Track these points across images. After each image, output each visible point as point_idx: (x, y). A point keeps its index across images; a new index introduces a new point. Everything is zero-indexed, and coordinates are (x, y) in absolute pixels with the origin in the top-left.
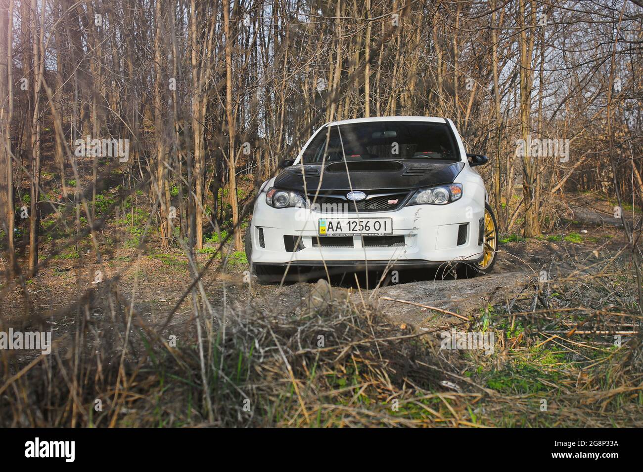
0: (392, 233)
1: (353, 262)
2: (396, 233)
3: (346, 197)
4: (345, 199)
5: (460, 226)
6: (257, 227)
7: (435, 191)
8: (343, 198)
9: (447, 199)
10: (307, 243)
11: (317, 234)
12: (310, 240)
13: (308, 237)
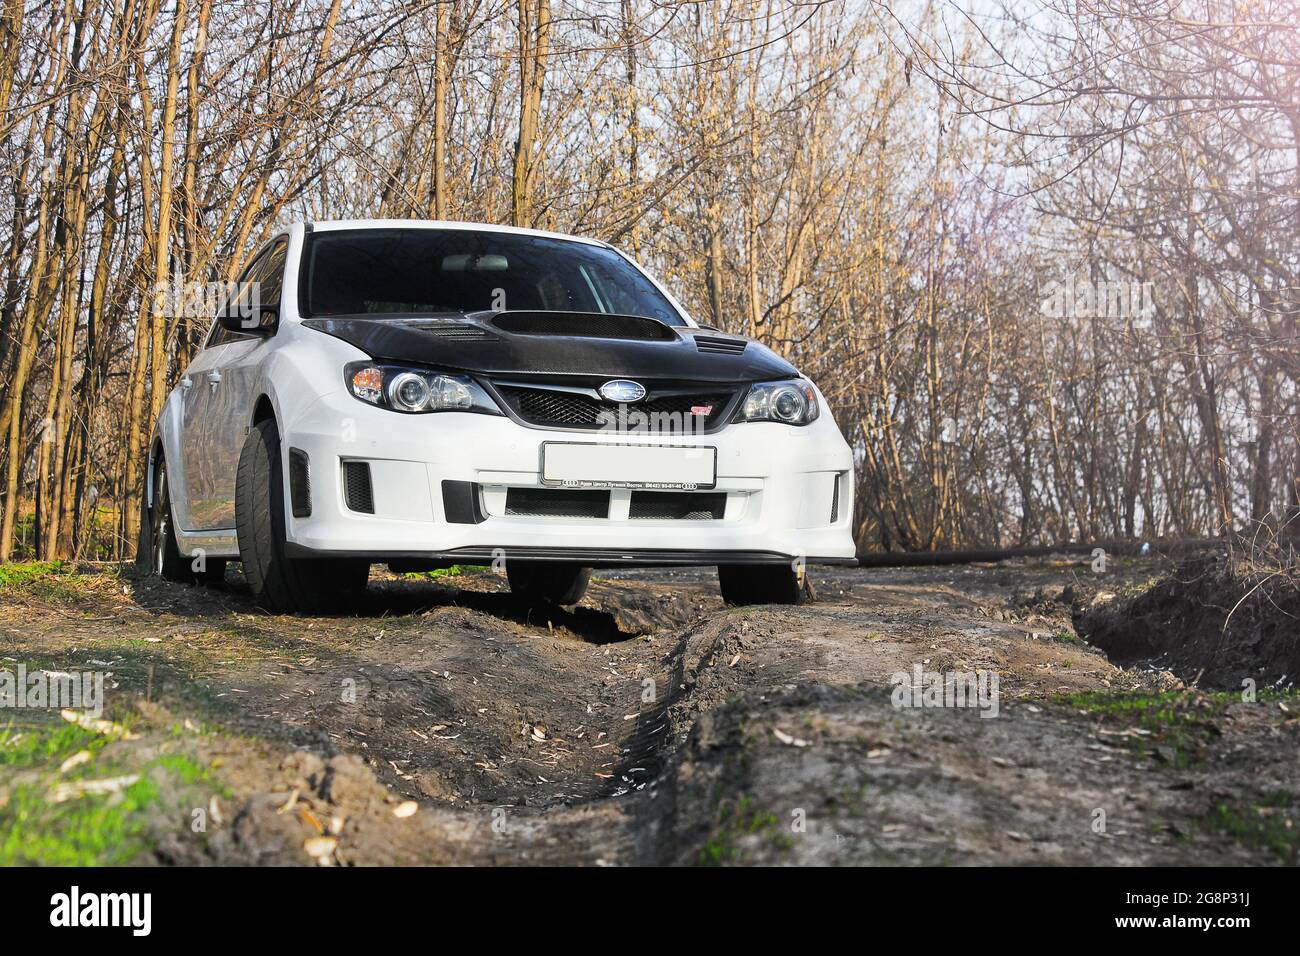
0: (713, 486)
2: (721, 486)
3: (599, 393)
4: (596, 396)
5: (835, 477)
6: (344, 460)
7: (774, 392)
8: (593, 394)
9: (798, 411)
11: (531, 481)
12: (504, 496)
13: (496, 487)
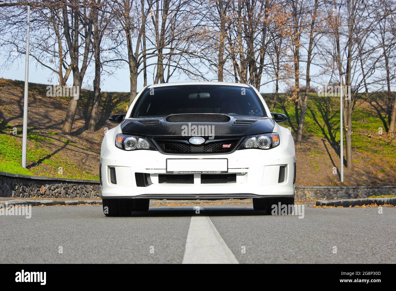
0: (227, 171)
1: (194, 196)
2: (230, 171)
4: (188, 143)
5: (280, 167)
6: (109, 166)
7: (259, 138)
8: (186, 142)
9: (269, 144)
10: (155, 180)
11: (164, 172)
12: (158, 177)
13: (155, 175)
